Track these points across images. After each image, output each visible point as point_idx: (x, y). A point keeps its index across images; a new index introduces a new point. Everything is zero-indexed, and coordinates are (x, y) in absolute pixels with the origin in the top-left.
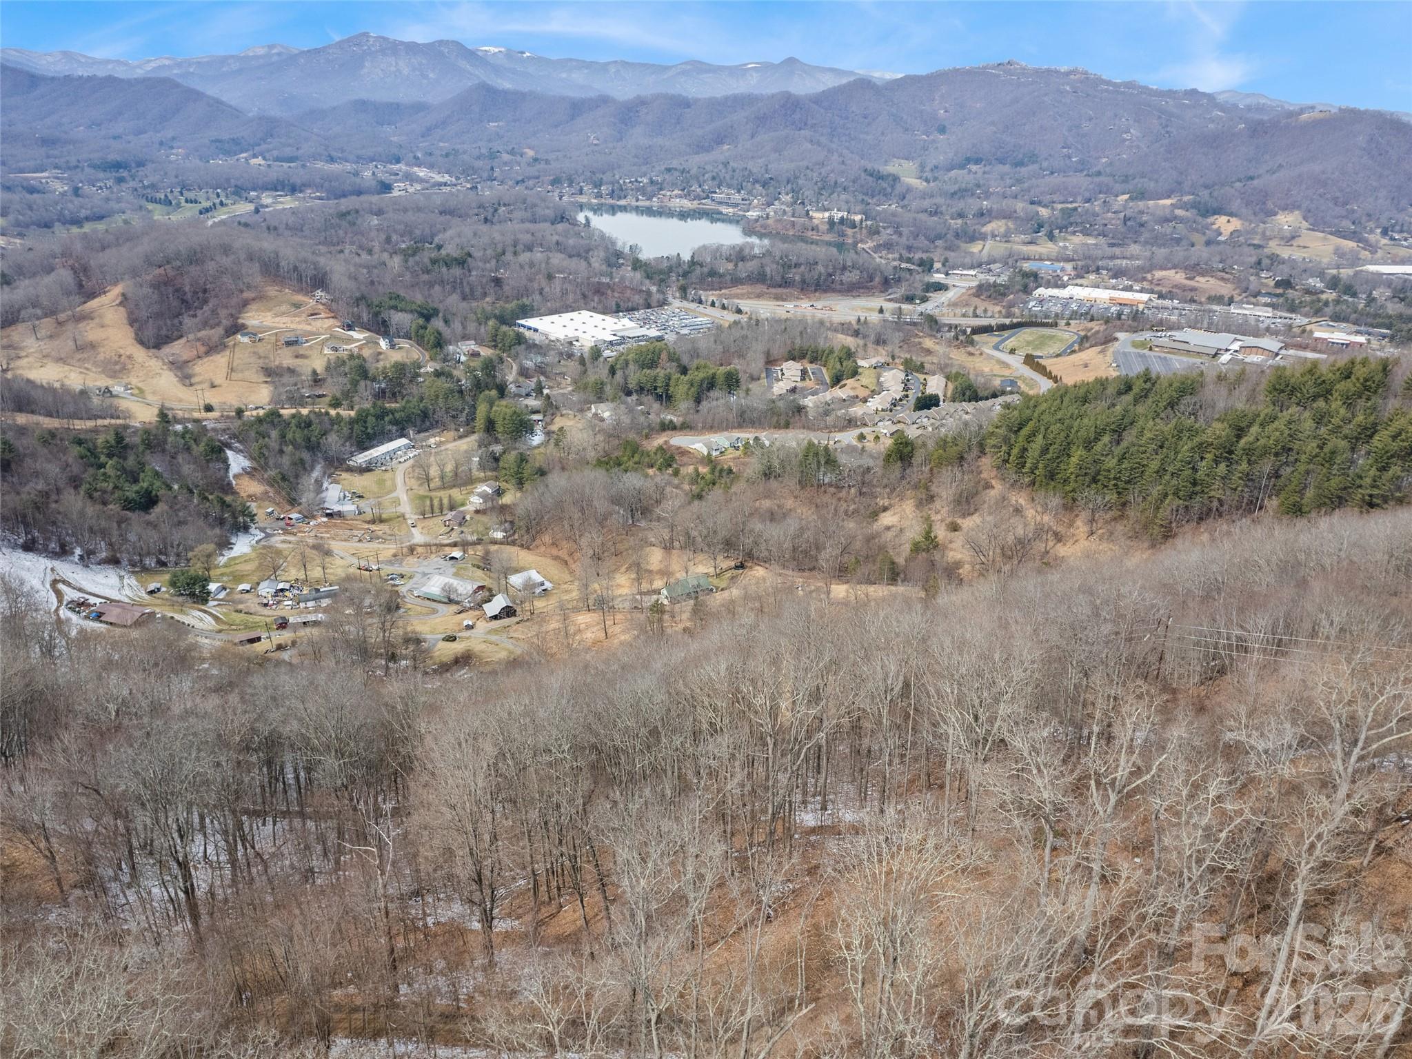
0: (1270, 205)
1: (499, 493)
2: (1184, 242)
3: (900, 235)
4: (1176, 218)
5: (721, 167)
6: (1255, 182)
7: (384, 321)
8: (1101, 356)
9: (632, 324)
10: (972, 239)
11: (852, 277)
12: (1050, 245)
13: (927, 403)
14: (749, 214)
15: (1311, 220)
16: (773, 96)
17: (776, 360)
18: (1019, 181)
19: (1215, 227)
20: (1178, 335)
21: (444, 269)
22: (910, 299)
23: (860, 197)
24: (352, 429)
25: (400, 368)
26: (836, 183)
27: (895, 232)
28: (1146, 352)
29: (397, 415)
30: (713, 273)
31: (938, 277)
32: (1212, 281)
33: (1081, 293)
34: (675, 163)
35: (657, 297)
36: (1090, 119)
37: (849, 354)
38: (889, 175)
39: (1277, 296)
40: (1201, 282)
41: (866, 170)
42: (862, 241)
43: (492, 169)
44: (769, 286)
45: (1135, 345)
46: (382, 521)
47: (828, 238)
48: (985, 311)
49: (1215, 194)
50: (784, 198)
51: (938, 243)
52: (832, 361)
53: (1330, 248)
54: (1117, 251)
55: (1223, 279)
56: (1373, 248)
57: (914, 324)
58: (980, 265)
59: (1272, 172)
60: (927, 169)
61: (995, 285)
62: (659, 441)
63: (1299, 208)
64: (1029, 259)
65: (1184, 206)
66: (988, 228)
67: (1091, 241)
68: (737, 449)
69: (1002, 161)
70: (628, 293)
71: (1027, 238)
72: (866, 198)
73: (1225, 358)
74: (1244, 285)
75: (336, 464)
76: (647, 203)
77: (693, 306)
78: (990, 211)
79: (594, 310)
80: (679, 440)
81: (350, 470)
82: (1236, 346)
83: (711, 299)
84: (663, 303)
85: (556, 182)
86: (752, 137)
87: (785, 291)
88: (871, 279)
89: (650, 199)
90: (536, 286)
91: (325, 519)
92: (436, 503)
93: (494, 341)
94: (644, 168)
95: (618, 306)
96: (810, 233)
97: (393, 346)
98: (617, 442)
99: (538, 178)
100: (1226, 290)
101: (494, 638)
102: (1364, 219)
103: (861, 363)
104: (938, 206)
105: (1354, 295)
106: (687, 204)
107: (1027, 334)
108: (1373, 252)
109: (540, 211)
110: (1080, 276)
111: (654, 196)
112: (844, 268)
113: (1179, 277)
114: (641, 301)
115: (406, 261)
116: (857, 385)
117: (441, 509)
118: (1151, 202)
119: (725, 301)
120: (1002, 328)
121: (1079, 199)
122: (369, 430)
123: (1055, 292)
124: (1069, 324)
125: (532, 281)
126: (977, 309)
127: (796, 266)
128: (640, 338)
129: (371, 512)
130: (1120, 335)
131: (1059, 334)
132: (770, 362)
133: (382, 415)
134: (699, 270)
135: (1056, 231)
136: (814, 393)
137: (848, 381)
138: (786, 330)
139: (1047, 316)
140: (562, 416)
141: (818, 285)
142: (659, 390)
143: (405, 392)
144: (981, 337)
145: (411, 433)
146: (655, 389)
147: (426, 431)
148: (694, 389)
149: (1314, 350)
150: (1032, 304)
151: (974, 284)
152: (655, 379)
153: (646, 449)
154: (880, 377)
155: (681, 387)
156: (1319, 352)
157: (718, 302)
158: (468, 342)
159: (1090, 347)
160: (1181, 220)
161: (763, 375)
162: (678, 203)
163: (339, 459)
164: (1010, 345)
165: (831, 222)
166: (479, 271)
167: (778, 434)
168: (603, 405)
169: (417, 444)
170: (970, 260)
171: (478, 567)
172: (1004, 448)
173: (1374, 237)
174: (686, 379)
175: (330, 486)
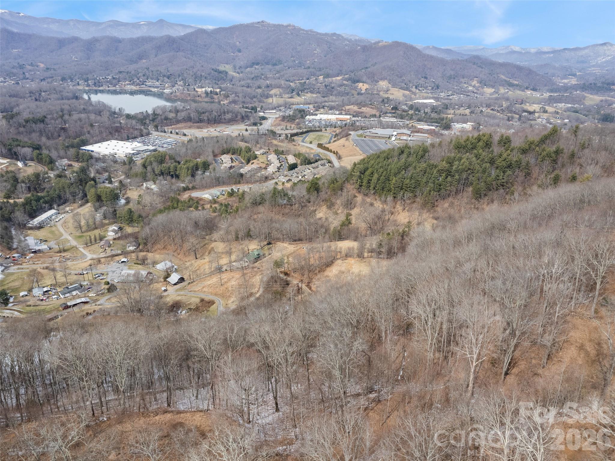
0: (376, 78)
1: (121, 229)
2: (350, 94)
3: (238, 96)
4: (344, 84)
5: (145, 70)
6: (369, 69)
7: (15, 153)
8: (347, 142)
9: (139, 145)
10: (268, 96)
11: (228, 116)
12: (299, 98)
13: (293, 167)
14: (165, 91)
15: (392, 83)
16: (162, 37)
17: (217, 155)
18: (278, 72)
19: (359, 87)
20: (373, 131)
21: (34, 125)
22: (255, 124)
23: (214, 81)
24: (25, 208)
25: (37, 176)
26: (201, 75)
27: (236, 96)
28: (363, 138)
29: (46, 199)
30: (166, 119)
31: (261, 114)
32: (368, 109)
33: (323, 117)
34: (122, 69)
35: (145, 131)
36: (300, 45)
37: (249, 150)
38: (224, 71)
39: (394, 113)
40: (364, 109)
41: (213, 69)
42: (222, 100)
43: (24, 73)
44: (194, 123)
45: (358, 136)
46: (65, 251)
47: (206, 100)
48: (291, 127)
49: (356, 74)
50: (179, 83)
51: (255, 99)
52: (243, 154)
53: (401, 94)
54: (326, 99)
55: (372, 108)
56: (415, 94)
57: (265, 135)
58: (275, 108)
59: (373, 65)
60: (237, 68)
61: (290, 116)
62: (185, 196)
63: (386, 79)
64: (293, 104)
65: (347, 80)
66: (272, 92)
67: (314, 95)
68: (223, 195)
69: (267, 63)
70: (131, 130)
71: (290, 95)
72: (217, 82)
73: (393, 138)
74: (380, 110)
75: (23, 227)
76: (114, 88)
77: (163, 134)
78: (271, 85)
79: (117, 139)
80: (195, 194)
81: (31, 228)
82: (395, 133)
83: (170, 131)
84: (148, 134)
85: (63, 79)
86: (156, 56)
87: (201, 124)
88: (236, 117)
89: (115, 86)
90: (85, 130)
91: (32, 255)
92: (93, 237)
93: (77, 158)
94: (107, 72)
95: (128, 137)
96: (197, 98)
97: (26, 165)
98: (164, 199)
99: (52, 77)
100: (374, 112)
101: (182, 293)
102: (408, 83)
103: (257, 153)
104: (248, 84)
105: (419, 111)
106: (134, 88)
107: (312, 135)
108: (415, 95)
109: (65, 94)
110: (317, 110)
111: (117, 84)
112: (224, 113)
113: (355, 108)
114: (138, 134)
115: (9, 122)
116: (258, 162)
117: (96, 240)
118: (334, 78)
119: (177, 131)
120: (302, 133)
121: (304, 78)
122: (34, 208)
123: (314, 117)
124: (326, 130)
125: (83, 128)
126: (286, 126)
127: (203, 113)
128: (146, 151)
129: (56, 247)
130: (350, 132)
131: (324, 134)
132: (215, 156)
133: (38, 199)
134: (159, 118)
135: (300, 92)
136: (242, 167)
137: (254, 161)
138: (218, 141)
139: (315, 127)
140: (130, 190)
141: (215, 120)
142: (171, 173)
143: (42, 187)
144: (295, 138)
145: (55, 207)
146: (170, 173)
147: (62, 205)
148: (190, 171)
149: (422, 133)
150: (307, 123)
151: (278, 116)
152: (169, 168)
153: (182, 200)
154: (267, 158)
155: (183, 171)
156: (424, 133)
157: (173, 131)
158: (63, 160)
159: (341, 138)
160: (346, 85)
161: (214, 162)
162: (129, 88)
163: (22, 224)
164: (308, 140)
165: (206, 93)
166: (53, 125)
167: (239, 186)
168: (149, 183)
169: (60, 212)
170: (270, 106)
171: (138, 264)
172: (359, 180)
173: (414, 89)
174: (185, 166)
175: (27, 238)
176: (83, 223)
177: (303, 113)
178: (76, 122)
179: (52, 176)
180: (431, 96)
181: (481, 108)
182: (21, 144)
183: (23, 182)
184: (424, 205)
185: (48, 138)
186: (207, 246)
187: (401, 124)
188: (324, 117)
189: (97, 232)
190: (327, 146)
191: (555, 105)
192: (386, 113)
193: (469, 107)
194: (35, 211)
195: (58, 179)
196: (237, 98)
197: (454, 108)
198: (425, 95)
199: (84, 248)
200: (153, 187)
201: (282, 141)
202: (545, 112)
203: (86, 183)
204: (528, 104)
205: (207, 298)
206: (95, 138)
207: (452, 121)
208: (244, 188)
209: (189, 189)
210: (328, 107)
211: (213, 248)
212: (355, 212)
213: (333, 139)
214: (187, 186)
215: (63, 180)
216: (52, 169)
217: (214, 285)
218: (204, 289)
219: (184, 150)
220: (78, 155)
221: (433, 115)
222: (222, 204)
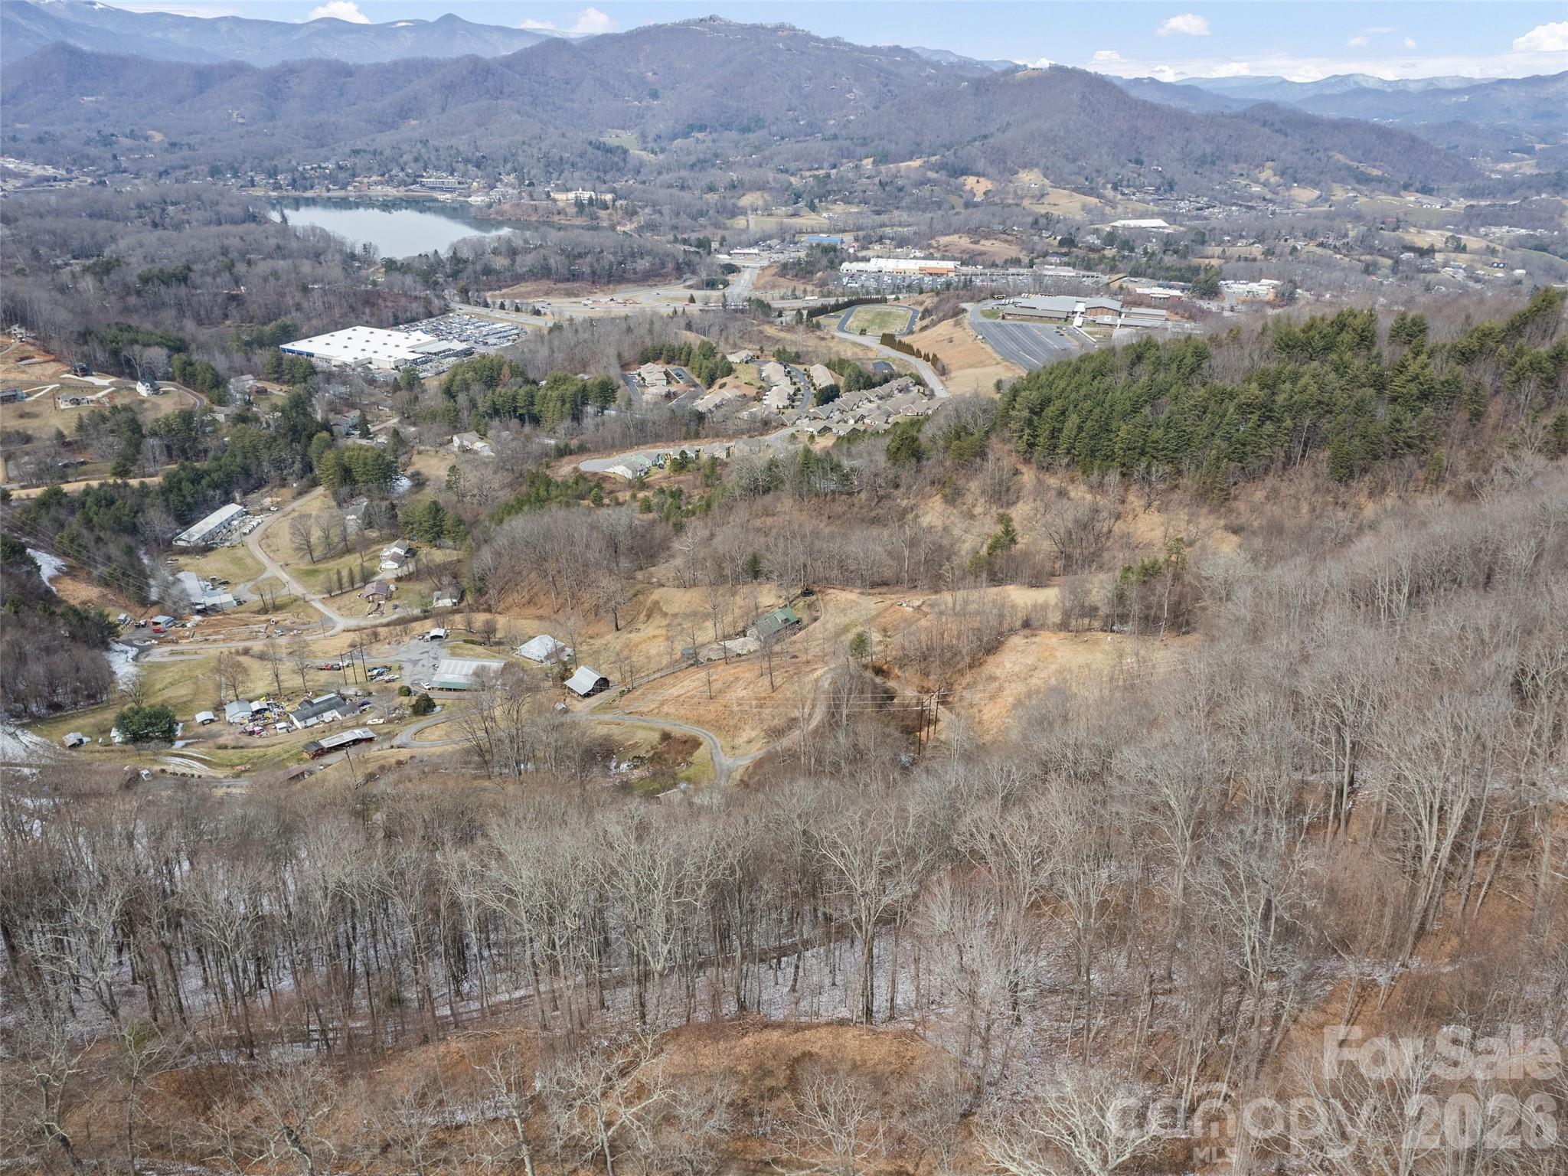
0: (1009, 163)
1: (411, 552)
2: (946, 206)
3: (660, 213)
4: (929, 180)
5: (419, 146)
6: (992, 140)
7: (128, 361)
8: (958, 329)
9: (427, 338)
10: (734, 212)
11: (643, 264)
12: (813, 215)
13: (828, 396)
14: (472, 199)
15: (1052, 177)
16: (457, 60)
17: (629, 365)
18: (758, 149)
19: (968, 188)
20: (1022, 300)
21: (163, 289)
22: (711, 285)
23: (595, 174)
24: (166, 500)
25: (187, 417)
26: (561, 159)
27: (655, 211)
28: (999, 320)
29: (215, 476)
30: (488, 271)
31: (724, 258)
32: (997, 244)
33: (885, 265)
34: (360, 144)
35: (437, 303)
36: (810, 79)
37: (710, 352)
38: (618, 147)
39: (1065, 254)
40: (986, 245)
41: (590, 143)
42: (619, 223)
43: (115, 157)
44: (557, 281)
45: (985, 314)
46: (277, 608)
47: (578, 221)
49: (960, 153)
50: (505, 179)
51: (702, 220)
52: (696, 360)
53: (1078, 205)
54: (884, 218)
55: (1006, 241)
56: (1113, 204)
57: (742, 311)
58: (756, 244)
59: (1003, 130)
60: (650, 139)
61: (798, 263)
62: (564, 470)
63: (1037, 165)
64: (801, 232)
65: (934, 168)
66: (746, 201)
67: (854, 209)
68: (661, 467)
69: (727, 127)
70: (403, 301)
71: (790, 209)
72: (602, 175)
73: (1078, 321)
74: (1030, 246)
75: (166, 547)
76: (342, 193)
77: (482, 310)
78: (741, 181)
79: (367, 324)
80: (590, 465)
81: (184, 551)
82: (1080, 308)
83: (499, 301)
84: (445, 310)
85: (215, 171)
86: (443, 109)
87: (576, 285)
88: (663, 265)
89: (344, 187)
90: (289, 301)
91: (198, 618)
92: (345, 573)
93: (277, 373)
94: (323, 151)
95: (396, 317)
96: (556, 218)
97: (156, 391)
98: (512, 476)
99: (186, 167)
100: (1013, 251)
101: (608, 717)
102: (1094, 175)
103: (731, 358)
104: (684, 180)
105: (1132, 250)
106: (392, 192)
107: (860, 315)
108: (1114, 207)
109: (225, 209)
110: (864, 248)
111: (348, 184)
112: (633, 255)
113: (964, 242)
114: (421, 310)
115: (101, 281)
116: (738, 382)
117: (352, 582)
118: (901, 165)
119: (517, 302)
120: (837, 307)
121: (826, 165)
122: (189, 500)
123: (861, 266)
124: (897, 299)
125: (282, 295)
126: (794, 290)
127: (580, 256)
128: (446, 354)
129: (254, 600)
130: (964, 305)
131: (894, 310)
132: (625, 366)
133: (197, 478)
134: (470, 268)
135: (816, 201)
136: (694, 397)
137: (725, 380)
138: (629, 330)
139: (868, 293)
140: (419, 453)
141: (610, 275)
142: (520, 411)
143: (201, 447)
144: (822, 319)
145: (237, 496)
146: (515, 411)
147: (252, 491)
148: (568, 405)
149: (1149, 306)
150: (845, 280)
151: (766, 263)
152: (514, 399)
153: (559, 480)
154: (760, 372)
155: (551, 405)
156: (1155, 307)
157: (507, 303)
158: (244, 377)
159: (940, 320)
160: (934, 183)
161: (621, 382)
162: (380, 191)
163: (164, 540)
164: (854, 326)
165: (579, 204)
166: (211, 288)
167: (697, 445)
168: (466, 435)
169: (251, 509)
170: (744, 237)
171: (473, 642)
172: (1027, 431)
173: (1109, 192)
174: (555, 394)
175: (181, 575)
176: (316, 535)
177: (832, 256)
178: (265, 279)
179: (221, 417)
180: (1156, 209)
181: (1291, 242)
182: (140, 337)
183: (154, 434)
184: (1202, 496)
185: (200, 323)
186: (640, 597)
187: (1088, 282)
188: (889, 265)
189: (353, 561)
190: (907, 340)
191: (1482, 230)
192: (1045, 254)
193: (1260, 239)
194: (190, 508)
195: (240, 426)
196: (656, 217)
197: (1220, 243)
198: (1141, 207)
199: (323, 601)
200: (478, 445)
201: (790, 329)
202: (1461, 249)
203: (310, 437)
204: (1412, 230)
205: (680, 730)
206: (314, 322)
207: (1220, 274)
208: (711, 449)
209: (571, 454)
210: (892, 239)
211: (656, 603)
212: (1019, 512)
213: (919, 325)
214: (567, 445)
215: (252, 428)
216: (222, 402)
217: (692, 697)
218: (665, 709)
219: (544, 352)
220: (280, 365)
221: (1169, 260)
222: (662, 491)
